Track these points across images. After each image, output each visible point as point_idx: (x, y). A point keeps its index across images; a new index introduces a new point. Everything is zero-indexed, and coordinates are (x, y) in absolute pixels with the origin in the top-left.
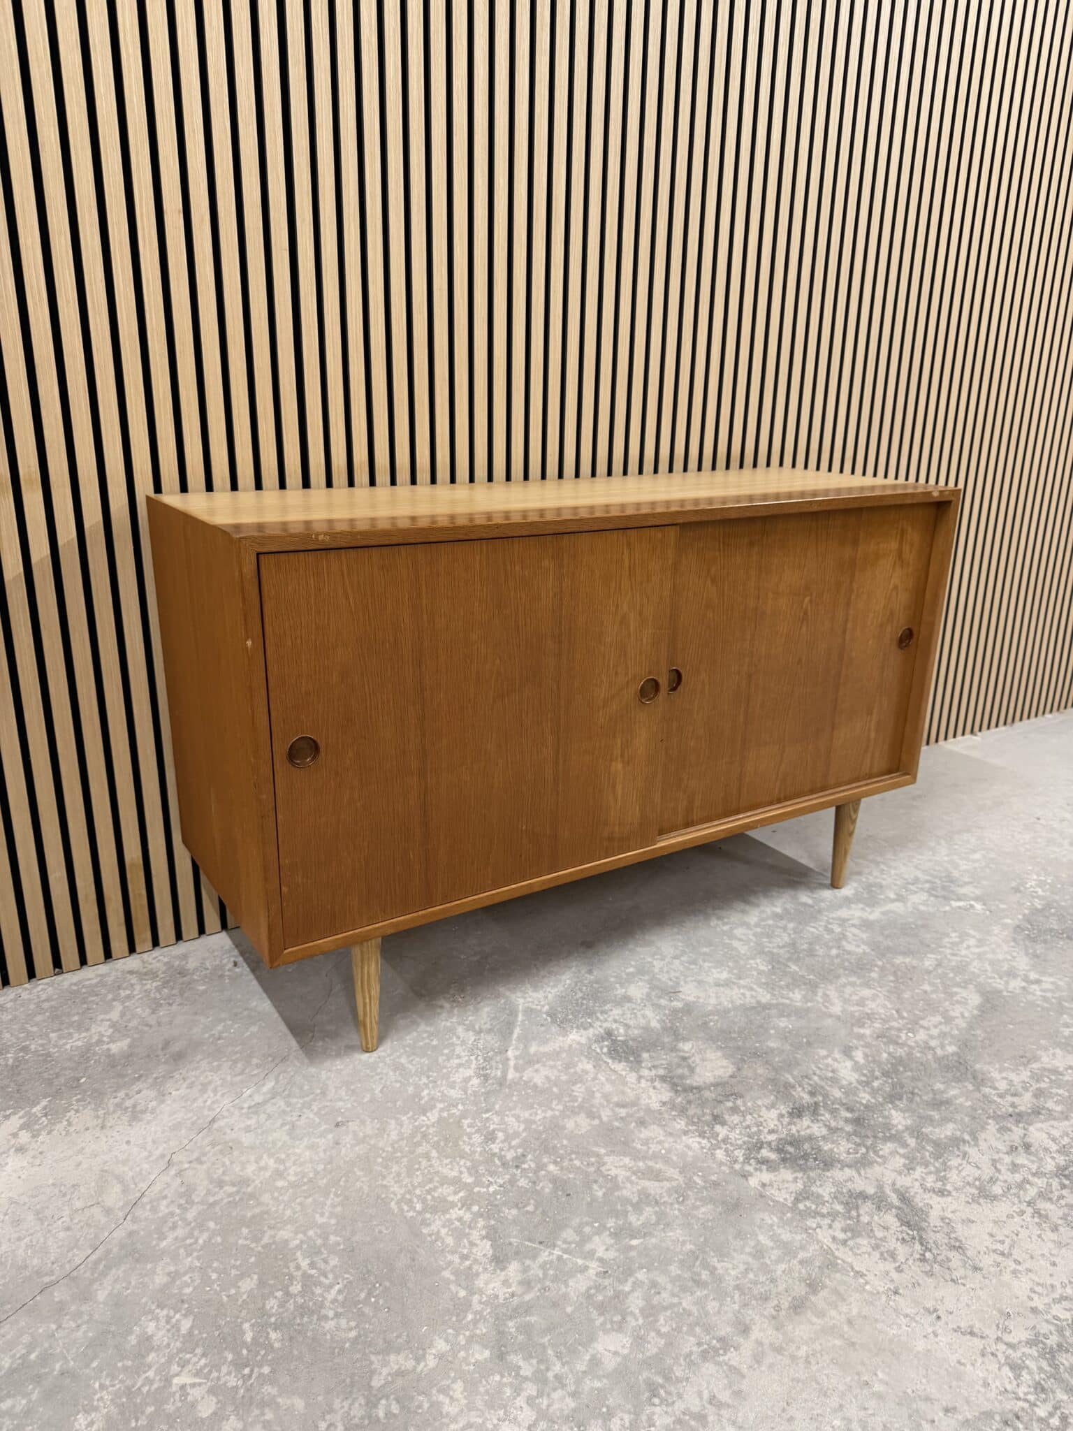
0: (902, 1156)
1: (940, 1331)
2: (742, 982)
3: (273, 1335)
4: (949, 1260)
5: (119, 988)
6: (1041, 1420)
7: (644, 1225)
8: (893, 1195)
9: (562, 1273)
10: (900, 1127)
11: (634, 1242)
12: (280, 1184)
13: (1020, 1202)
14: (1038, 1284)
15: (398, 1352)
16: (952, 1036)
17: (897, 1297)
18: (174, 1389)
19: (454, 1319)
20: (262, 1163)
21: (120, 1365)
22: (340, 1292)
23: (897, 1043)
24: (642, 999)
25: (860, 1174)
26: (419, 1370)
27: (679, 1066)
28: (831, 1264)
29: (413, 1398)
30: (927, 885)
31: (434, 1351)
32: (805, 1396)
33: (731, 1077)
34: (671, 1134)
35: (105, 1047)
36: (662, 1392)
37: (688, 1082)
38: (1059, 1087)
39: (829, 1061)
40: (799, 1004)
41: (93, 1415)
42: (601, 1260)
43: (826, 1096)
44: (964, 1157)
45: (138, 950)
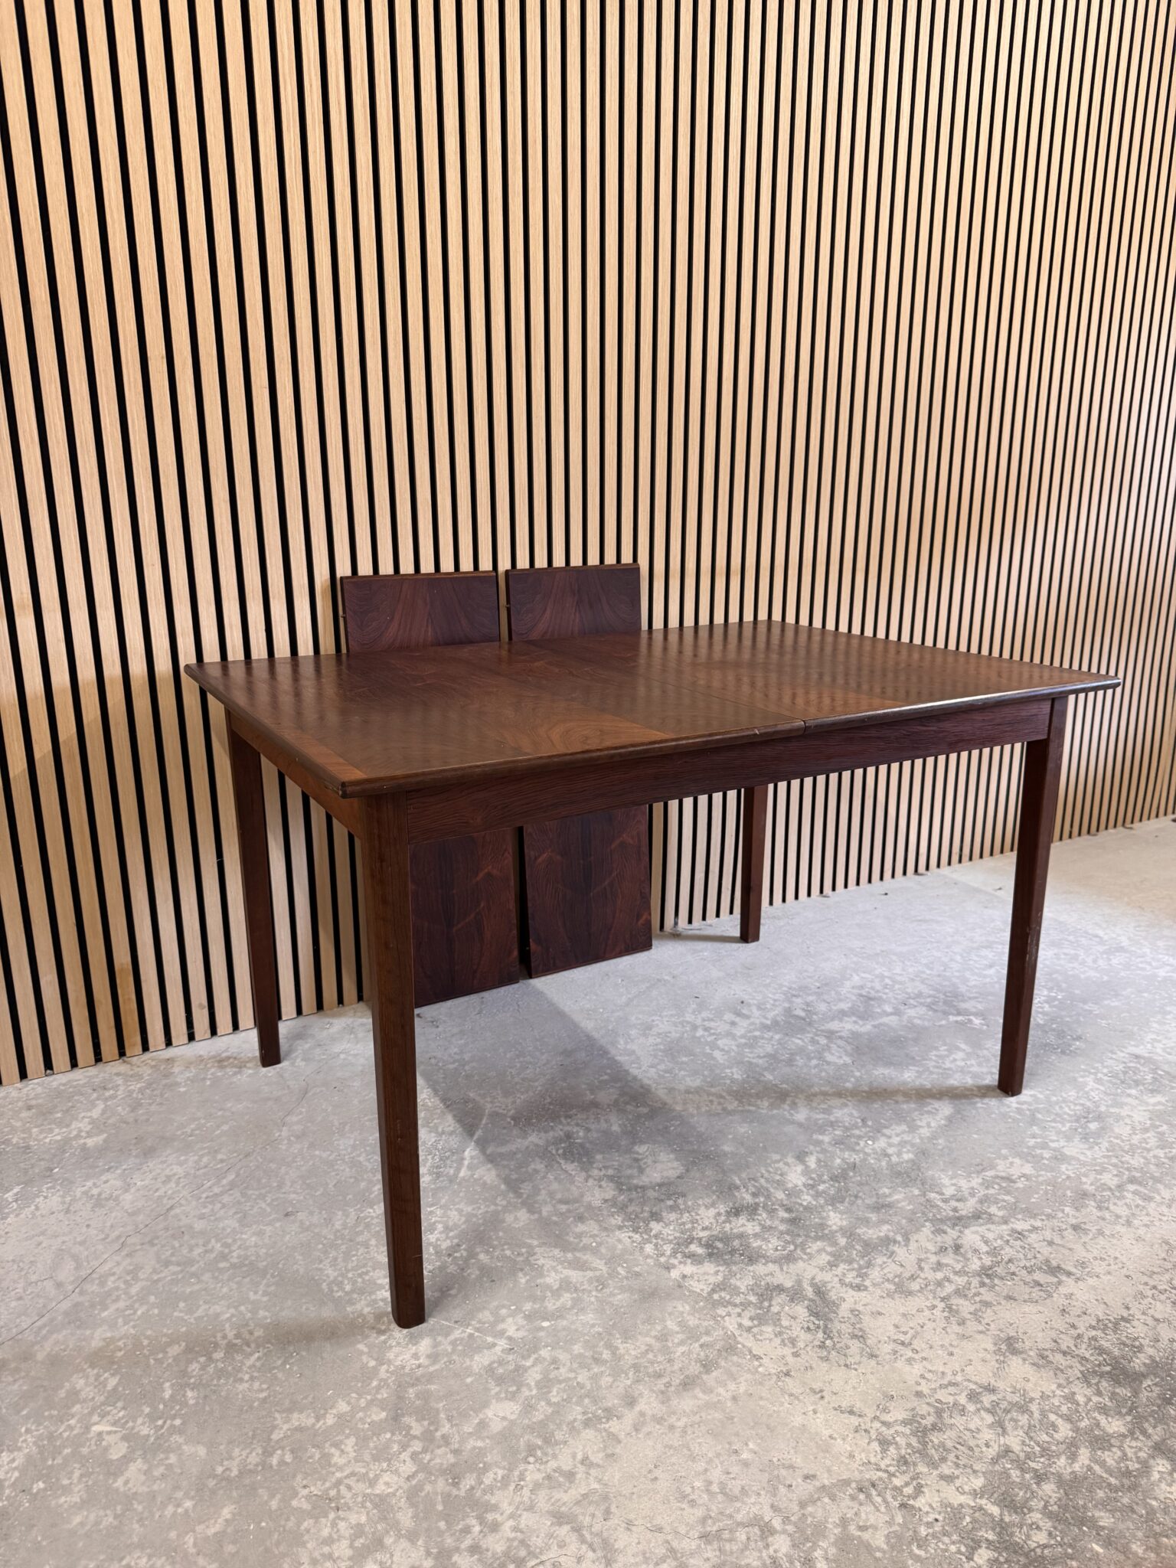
0: (830, 1254)
1: (821, 1409)
2: (713, 1090)
3: (190, 1394)
4: (848, 1347)
5: (105, 1088)
6: (895, 1488)
7: (558, 1310)
8: (810, 1289)
9: (472, 1347)
10: (834, 1228)
11: (546, 1324)
12: (222, 1265)
13: (934, 1297)
14: (930, 1371)
15: (301, 1412)
16: (913, 1145)
17: (787, 1379)
18: (92, 1434)
19: (359, 1385)
20: (210, 1247)
21: (46, 1414)
22: (259, 1358)
23: (854, 1150)
24: (609, 1105)
25: (782, 1270)
26: (317, 1426)
27: (630, 1167)
28: (730, 1348)
29: (306, 1450)
30: (929, 1000)
31: (334, 1411)
32: (674, 1460)
33: (678, 1177)
34: (606, 1229)
35: (82, 1141)
36: (539, 1453)
37: (635, 1181)
38: (1008, 1193)
39: (781, 1165)
40: (764, 1111)
41: (16, 1453)
42: (510, 1338)
43: (768, 1197)
44: (890, 1257)
45: (128, 1054)
